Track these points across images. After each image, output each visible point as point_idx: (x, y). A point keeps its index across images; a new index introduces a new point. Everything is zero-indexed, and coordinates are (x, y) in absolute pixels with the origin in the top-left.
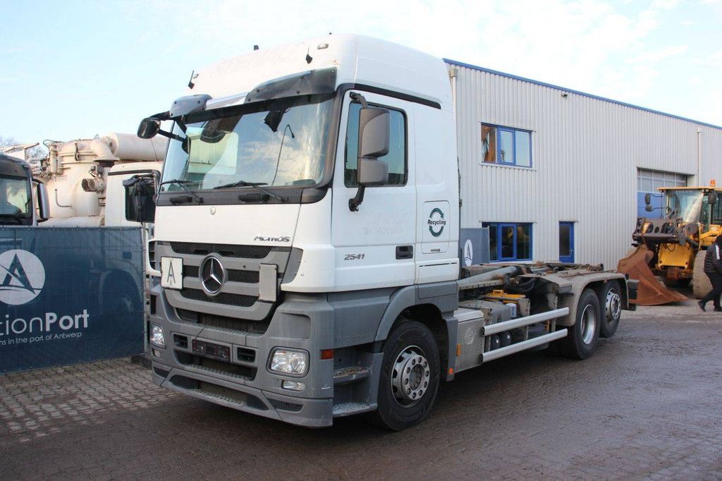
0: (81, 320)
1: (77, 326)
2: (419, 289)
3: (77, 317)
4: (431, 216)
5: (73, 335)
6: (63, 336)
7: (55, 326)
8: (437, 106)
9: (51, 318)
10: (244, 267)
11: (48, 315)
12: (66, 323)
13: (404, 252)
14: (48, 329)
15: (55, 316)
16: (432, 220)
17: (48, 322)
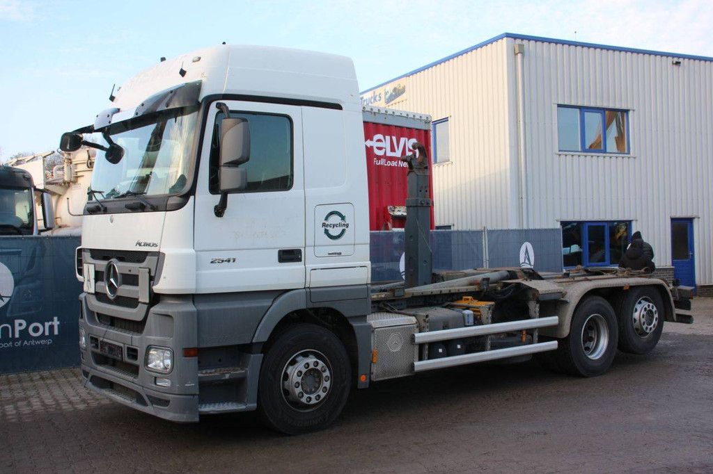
0: (51, 327)
1: (47, 333)
2: (309, 292)
3: (47, 325)
4: (326, 219)
5: (43, 342)
6: (33, 342)
7: (24, 333)
8: (338, 107)
9: (20, 325)
10: (130, 271)
11: (17, 322)
12: (36, 329)
13: (288, 256)
14: (17, 335)
15: (24, 323)
16: (327, 223)
17: (17, 329)
